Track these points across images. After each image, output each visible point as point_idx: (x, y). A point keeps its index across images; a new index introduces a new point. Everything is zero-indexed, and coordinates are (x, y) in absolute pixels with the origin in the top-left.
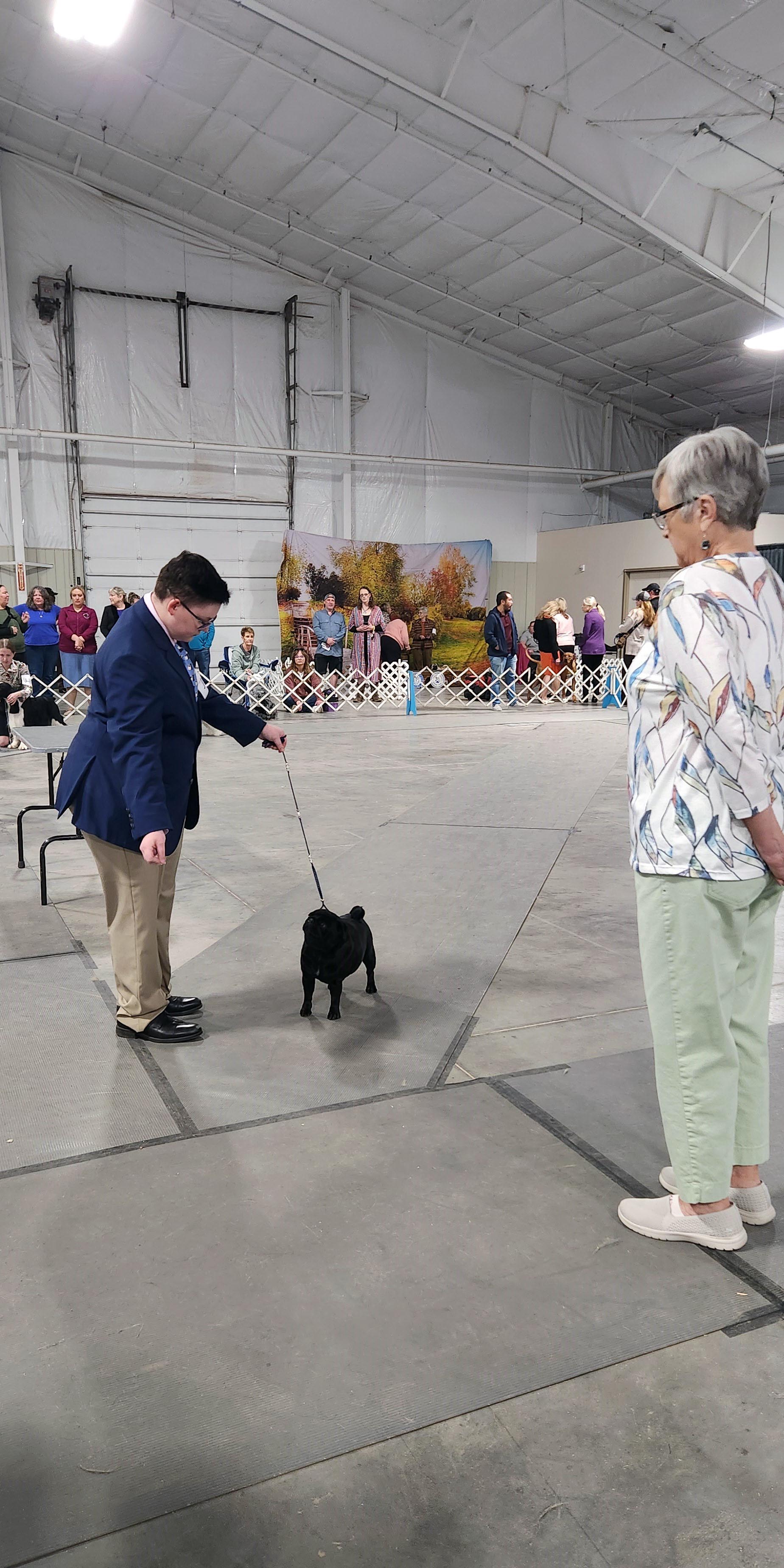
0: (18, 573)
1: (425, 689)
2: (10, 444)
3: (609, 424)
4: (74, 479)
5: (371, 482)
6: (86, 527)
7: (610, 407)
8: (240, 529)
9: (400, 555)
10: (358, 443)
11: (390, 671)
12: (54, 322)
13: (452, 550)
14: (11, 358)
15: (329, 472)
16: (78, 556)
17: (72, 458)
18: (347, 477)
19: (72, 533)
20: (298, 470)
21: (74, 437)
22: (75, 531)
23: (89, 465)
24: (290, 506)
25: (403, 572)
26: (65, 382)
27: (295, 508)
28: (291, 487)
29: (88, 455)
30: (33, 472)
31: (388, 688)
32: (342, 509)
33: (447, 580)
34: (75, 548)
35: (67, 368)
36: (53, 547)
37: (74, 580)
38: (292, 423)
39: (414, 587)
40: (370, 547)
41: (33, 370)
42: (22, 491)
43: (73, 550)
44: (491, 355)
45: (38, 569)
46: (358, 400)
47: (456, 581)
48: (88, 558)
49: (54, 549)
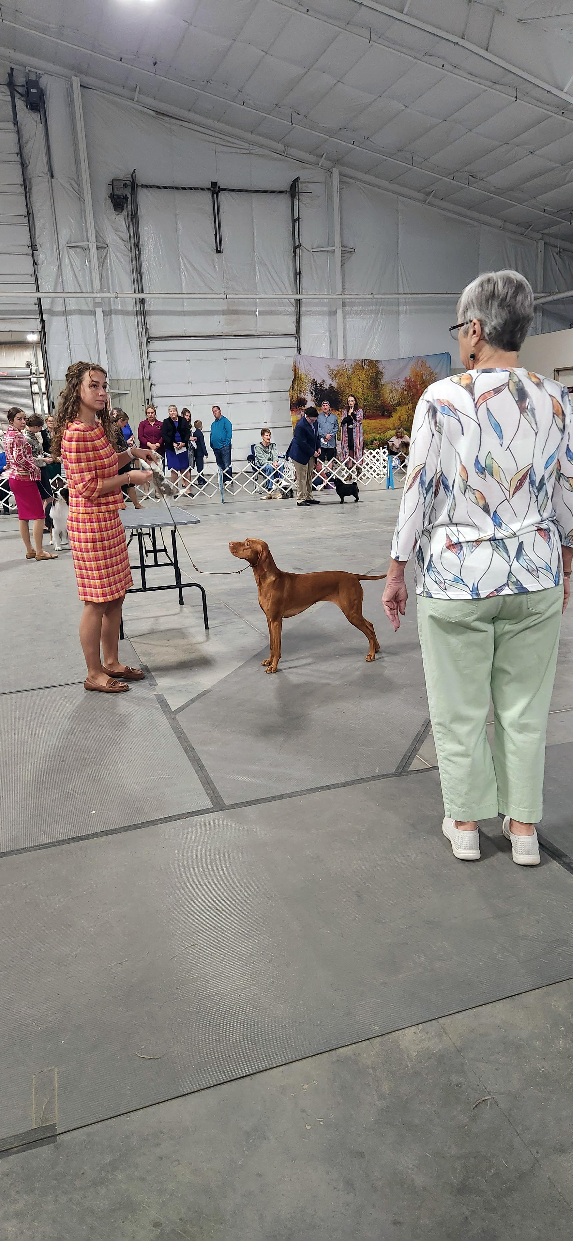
1: (400, 469)
2: (97, 305)
3: (541, 256)
4: (143, 327)
5: (358, 314)
6: (152, 362)
7: (541, 244)
8: (261, 356)
9: (380, 368)
10: (347, 285)
11: (374, 457)
12: (125, 212)
13: (420, 362)
14: (95, 241)
15: (326, 309)
16: (147, 383)
17: (140, 312)
18: (340, 313)
19: (142, 367)
20: (303, 309)
21: (141, 296)
22: (144, 365)
23: (152, 316)
24: (298, 336)
25: (383, 381)
26: (134, 255)
27: (302, 338)
28: (298, 322)
29: (152, 309)
30: (114, 324)
31: (373, 469)
32: (336, 336)
33: (417, 385)
35: (134, 246)
36: (129, 378)
37: (145, 401)
38: (297, 274)
39: (392, 391)
40: (358, 363)
41: (110, 250)
42: (106, 338)
43: (143, 379)
44: (449, 211)
46: (347, 252)
47: (423, 385)
48: (154, 385)
49: (130, 380)
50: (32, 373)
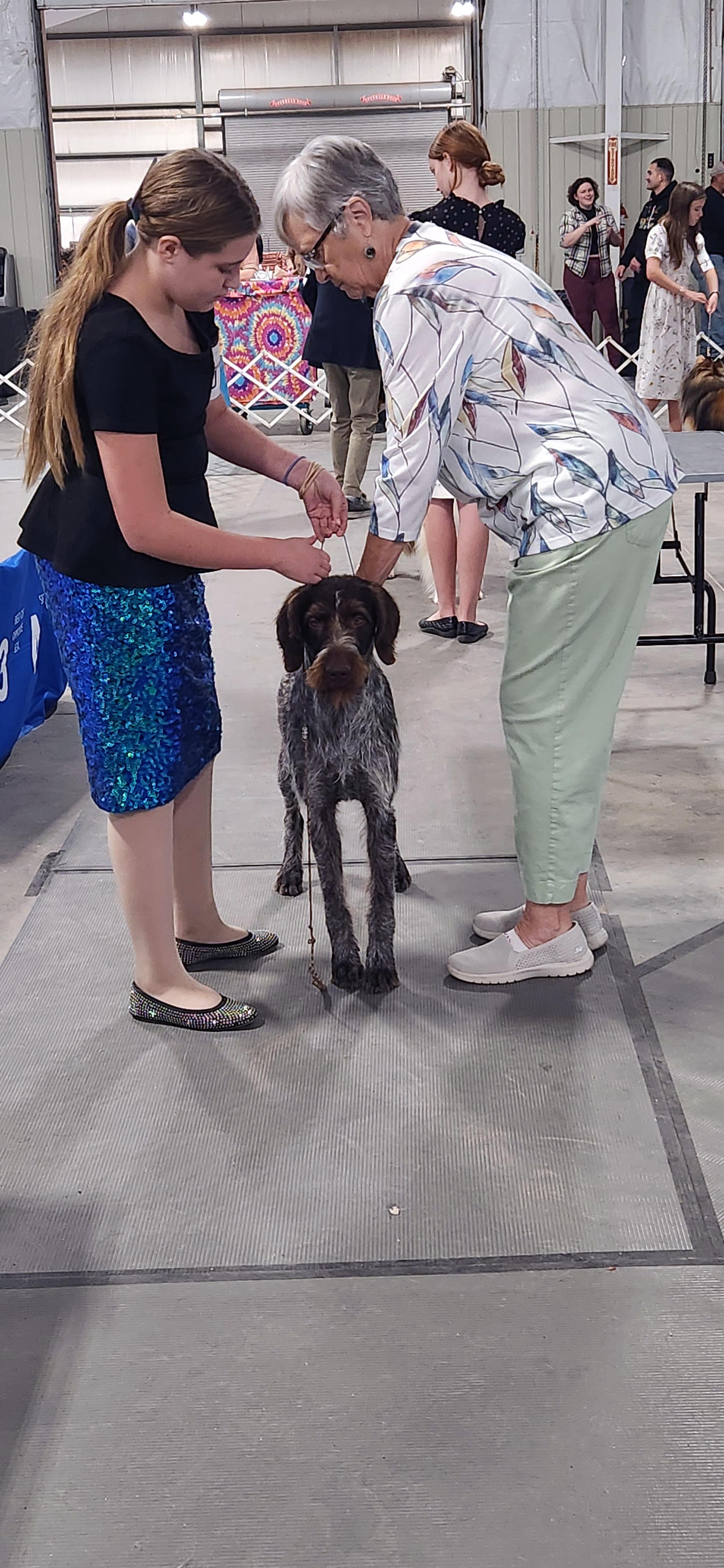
0: (610, 152)
16: (712, 115)
19: (705, 72)
22: (711, 68)
34: (708, 100)
36: (670, 101)
37: (703, 159)
45: (642, 144)
49: (673, 106)
50: (454, 96)
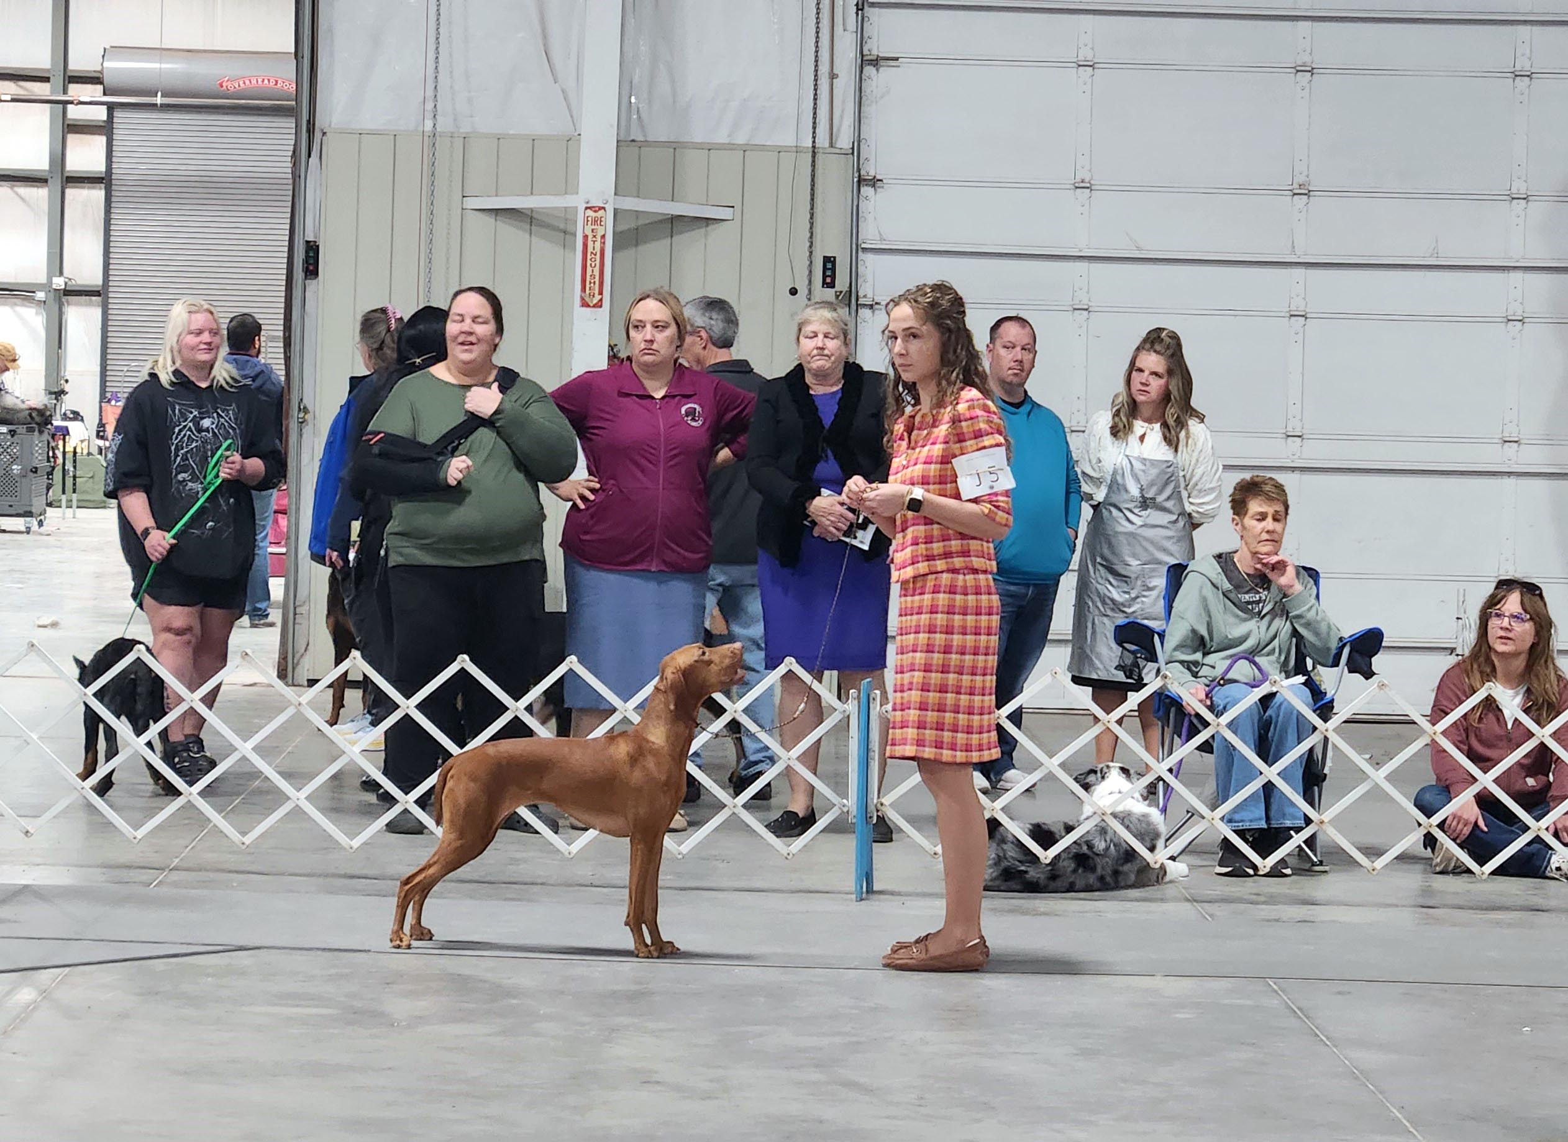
0: (586, 237)
6: (876, 62)
8: (1523, 64)
16: (832, 175)
19: (817, 84)
22: (833, 76)
34: (823, 141)
36: (741, 139)
37: (812, 269)
43: (815, 149)
45: (675, 224)
48: (874, 182)
49: (745, 149)
